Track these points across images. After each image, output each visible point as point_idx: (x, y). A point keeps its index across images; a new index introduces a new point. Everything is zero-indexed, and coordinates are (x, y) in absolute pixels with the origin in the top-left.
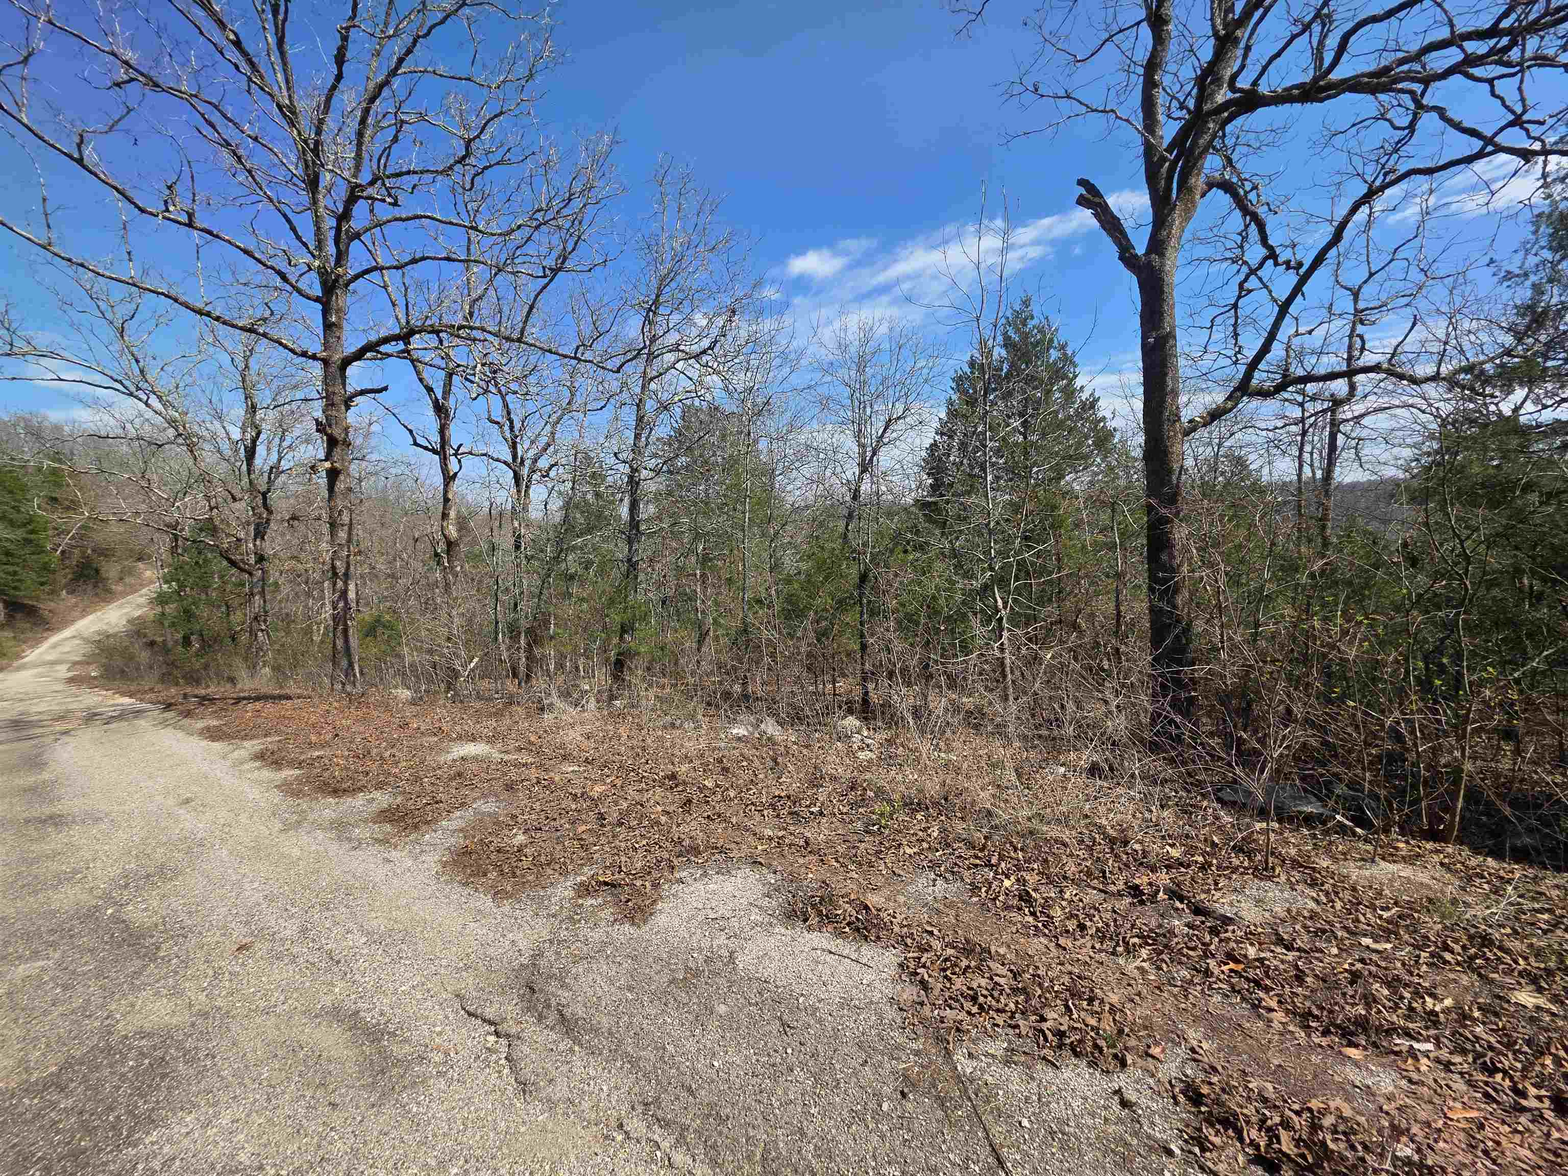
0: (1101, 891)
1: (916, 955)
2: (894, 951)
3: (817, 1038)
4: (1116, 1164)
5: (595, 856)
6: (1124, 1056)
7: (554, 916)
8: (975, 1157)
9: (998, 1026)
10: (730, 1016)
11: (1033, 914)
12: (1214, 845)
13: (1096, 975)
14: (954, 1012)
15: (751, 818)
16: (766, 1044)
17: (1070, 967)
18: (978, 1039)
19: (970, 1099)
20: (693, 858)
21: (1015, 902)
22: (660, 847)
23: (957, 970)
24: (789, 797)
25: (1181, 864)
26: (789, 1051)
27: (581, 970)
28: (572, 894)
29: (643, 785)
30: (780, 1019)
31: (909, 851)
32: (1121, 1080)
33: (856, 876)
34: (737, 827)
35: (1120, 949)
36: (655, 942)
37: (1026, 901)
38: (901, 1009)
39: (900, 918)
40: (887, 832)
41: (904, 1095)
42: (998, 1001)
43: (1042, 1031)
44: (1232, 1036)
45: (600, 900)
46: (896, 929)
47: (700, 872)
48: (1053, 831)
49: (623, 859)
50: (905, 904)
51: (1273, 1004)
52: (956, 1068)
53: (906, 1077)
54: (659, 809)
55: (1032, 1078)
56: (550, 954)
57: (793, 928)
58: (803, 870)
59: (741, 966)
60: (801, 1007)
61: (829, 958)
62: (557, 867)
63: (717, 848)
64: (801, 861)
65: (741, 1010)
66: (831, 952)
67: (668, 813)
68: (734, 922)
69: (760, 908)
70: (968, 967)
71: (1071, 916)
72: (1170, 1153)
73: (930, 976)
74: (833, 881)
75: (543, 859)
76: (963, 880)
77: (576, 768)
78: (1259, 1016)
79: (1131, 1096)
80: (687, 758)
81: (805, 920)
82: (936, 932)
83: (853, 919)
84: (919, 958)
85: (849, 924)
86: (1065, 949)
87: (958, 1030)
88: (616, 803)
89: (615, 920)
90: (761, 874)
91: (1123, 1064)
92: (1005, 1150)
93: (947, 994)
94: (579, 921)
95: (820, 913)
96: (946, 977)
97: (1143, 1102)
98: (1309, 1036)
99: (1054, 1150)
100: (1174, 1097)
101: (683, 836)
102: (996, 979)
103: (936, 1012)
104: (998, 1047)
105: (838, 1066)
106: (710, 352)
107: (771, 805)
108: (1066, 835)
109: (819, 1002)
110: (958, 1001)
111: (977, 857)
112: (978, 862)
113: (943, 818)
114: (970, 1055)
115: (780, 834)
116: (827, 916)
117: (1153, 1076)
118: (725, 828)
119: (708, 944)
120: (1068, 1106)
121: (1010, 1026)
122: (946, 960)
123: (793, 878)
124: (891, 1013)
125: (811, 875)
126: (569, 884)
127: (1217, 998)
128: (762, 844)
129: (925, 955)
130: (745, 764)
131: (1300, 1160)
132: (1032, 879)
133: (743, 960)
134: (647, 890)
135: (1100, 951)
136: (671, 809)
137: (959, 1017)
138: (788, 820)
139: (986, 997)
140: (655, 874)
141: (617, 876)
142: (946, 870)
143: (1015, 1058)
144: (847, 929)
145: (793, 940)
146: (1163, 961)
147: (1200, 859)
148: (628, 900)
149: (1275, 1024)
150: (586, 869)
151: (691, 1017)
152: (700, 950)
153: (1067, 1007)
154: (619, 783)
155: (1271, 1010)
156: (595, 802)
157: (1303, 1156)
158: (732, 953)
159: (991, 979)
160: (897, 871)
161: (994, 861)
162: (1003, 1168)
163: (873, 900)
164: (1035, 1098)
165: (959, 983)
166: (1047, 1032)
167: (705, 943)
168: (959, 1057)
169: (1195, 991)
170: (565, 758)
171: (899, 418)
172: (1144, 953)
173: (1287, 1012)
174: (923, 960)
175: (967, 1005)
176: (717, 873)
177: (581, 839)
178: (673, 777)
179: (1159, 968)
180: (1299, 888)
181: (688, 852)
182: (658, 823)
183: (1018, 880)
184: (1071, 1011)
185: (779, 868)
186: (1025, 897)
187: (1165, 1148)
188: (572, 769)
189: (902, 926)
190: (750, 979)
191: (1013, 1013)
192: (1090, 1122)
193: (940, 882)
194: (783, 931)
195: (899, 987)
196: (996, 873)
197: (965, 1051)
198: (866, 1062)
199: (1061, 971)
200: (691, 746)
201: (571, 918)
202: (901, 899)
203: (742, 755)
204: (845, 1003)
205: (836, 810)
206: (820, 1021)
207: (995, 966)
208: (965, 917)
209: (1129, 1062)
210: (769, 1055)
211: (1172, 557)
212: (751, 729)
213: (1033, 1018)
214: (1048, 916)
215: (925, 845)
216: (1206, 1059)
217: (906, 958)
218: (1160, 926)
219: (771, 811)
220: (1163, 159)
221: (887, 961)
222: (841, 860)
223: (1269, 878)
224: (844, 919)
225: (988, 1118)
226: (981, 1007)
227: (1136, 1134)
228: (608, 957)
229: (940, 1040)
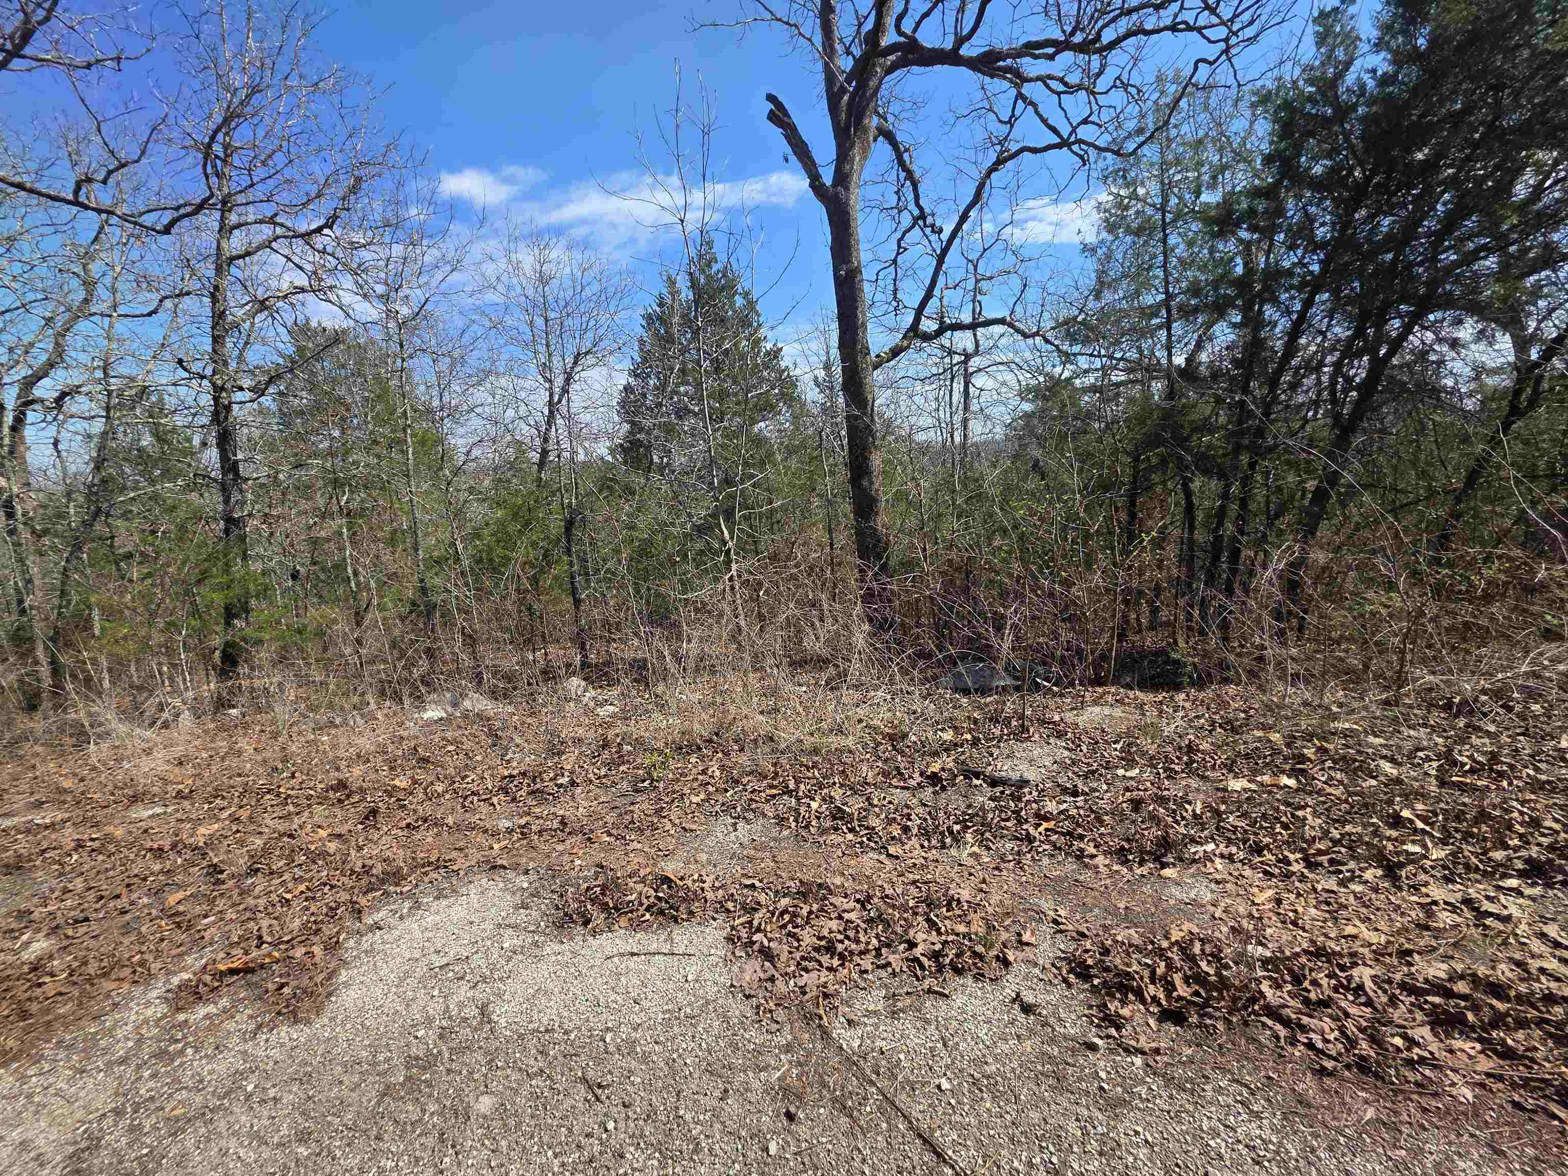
0: (903, 788)
1: (742, 920)
2: (715, 924)
3: (647, 1086)
4: (1052, 1088)
5: (207, 935)
6: (1004, 954)
7: (123, 1061)
8: (908, 1164)
9: (866, 972)
10: (501, 1109)
11: (851, 830)
12: (976, 722)
13: (938, 873)
14: (814, 974)
15: (475, 811)
16: (570, 1130)
17: (911, 876)
18: (851, 997)
19: (872, 1083)
20: (392, 889)
21: (828, 824)
22: (332, 887)
23: (799, 920)
24: (524, 774)
25: (956, 745)
26: (611, 1125)
27: (190, 1143)
28: (163, 1009)
29: (291, 808)
30: (584, 1080)
31: (695, 799)
32: (1011, 984)
33: (639, 846)
34: (458, 827)
35: (948, 841)
36: (342, 1036)
37: (842, 818)
38: (748, 997)
39: (709, 880)
40: (661, 785)
41: (790, 1117)
42: (857, 942)
43: (916, 960)
44: (1075, 893)
45: (224, 1002)
46: (710, 895)
47: (407, 904)
48: (834, 741)
49: (265, 923)
50: (709, 862)
51: (1091, 850)
52: (841, 1048)
53: (786, 1090)
54: (323, 833)
55: (927, 1021)
56: (117, 1138)
57: (571, 939)
58: (566, 858)
59: (503, 1022)
60: (611, 1048)
61: (632, 963)
62: (127, 971)
63: (430, 864)
64: (560, 847)
65: (516, 1092)
66: (633, 954)
67: (339, 836)
68: (478, 960)
69: (515, 927)
70: (810, 912)
71: (890, 821)
72: (1093, 1047)
73: (770, 940)
74: (610, 861)
75: (92, 968)
76: (764, 815)
77: (159, 810)
78: (1086, 866)
79: (1029, 998)
80: (361, 758)
81: (586, 923)
82: (757, 884)
83: (652, 900)
84: (750, 923)
85: (648, 909)
86: (897, 858)
87: (826, 996)
88: (242, 843)
89: (260, 1027)
90: (506, 880)
91: (1006, 963)
92: (938, 1133)
93: (798, 955)
94: (182, 1052)
95: (605, 908)
96: (789, 934)
97: (1041, 998)
98: (1131, 870)
99: (988, 1105)
100: (1065, 980)
101: (370, 862)
102: (846, 916)
103: (792, 983)
104: (875, 1000)
105: (688, 1117)
106: (326, 231)
107: (501, 788)
108: (850, 742)
109: (635, 1030)
110: (811, 959)
111: (771, 787)
112: (774, 791)
113: (720, 755)
114: (850, 1022)
115: (522, 822)
116: (616, 908)
117: (1036, 965)
118: (438, 834)
119: (441, 1007)
120: (976, 1039)
121: (878, 967)
122: (782, 914)
123: (554, 872)
124: (737, 1008)
125: (578, 862)
126: (155, 994)
127: (1046, 861)
128: (499, 841)
129: (757, 916)
130: (451, 748)
131: (1196, 999)
132: (837, 793)
133: (502, 1015)
134: (317, 959)
135: (930, 848)
136: (343, 830)
137: (823, 980)
138: (529, 802)
139: (841, 942)
140: (329, 930)
141: (255, 953)
142: (745, 810)
143: (900, 1005)
144: (648, 916)
145: (575, 954)
146: (988, 839)
147: (969, 737)
148: (282, 986)
149: (1102, 869)
150: (189, 960)
151: (430, 1141)
152: (429, 1021)
153: (929, 920)
154: (244, 814)
155: (1093, 857)
156: (200, 851)
157: (1197, 994)
158: (484, 1010)
159: (840, 918)
160: (687, 826)
161: (792, 785)
162: (945, 1161)
163: (670, 868)
164: (939, 1045)
165: (808, 938)
166: (922, 959)
167: (435, 1008)
168: (839, 1031)
169: (1027, 859)
170: (135, 799)
171: (587, 353)
172: (969, 837)
173: (1105, 853)
174: (756, 923)
175: (825, 959)
176: (437, 898)
177: (177, 914)
178: (342, 785)
179: (988, 849)
180: (1052, 740)
181: (383, 881)
182: (324, 854)
183: (824, 799)
184: (936, 924)
185: (531, 865)
186: (838, 814)
187: (1085, 1043)
188: (150, 812)
189: (715, 889)
190: (521, 1036)
191: (878, 950)
192: (1006, 1048)
193: (741, 824)
194: (557, 947)
195: (735, 969)
196: (798, 799)
197: (842, 1019)
198: (726, 1091)
199: (904, 883)
200: (365, 743)
201: (160, 1055)
202: (703, 857)
203: (443, 739)
204: (673, 1017)
205: (591, 776)
206: (645, 1058)
207: (838, 901)
208: (782, 857)
209: (1011, 958)
210: (579, 1147)
211: (872, 483)
212: (449, 709)
213: (902, 947)
214: (867, 828)
215: (711, 789)
216: (1070, 927)
217: (733, 928)
218: (969, 806)
219: (502, 797)
220: (843, 90)
221: (710, 939)
222: (614, 832)
223: (1028, 739)
224: (641, 904)
225: (902, 1099)
226: (842, 957)
227: (1052, 1041)
228: (249, 1097)
229: (809, 1018)
